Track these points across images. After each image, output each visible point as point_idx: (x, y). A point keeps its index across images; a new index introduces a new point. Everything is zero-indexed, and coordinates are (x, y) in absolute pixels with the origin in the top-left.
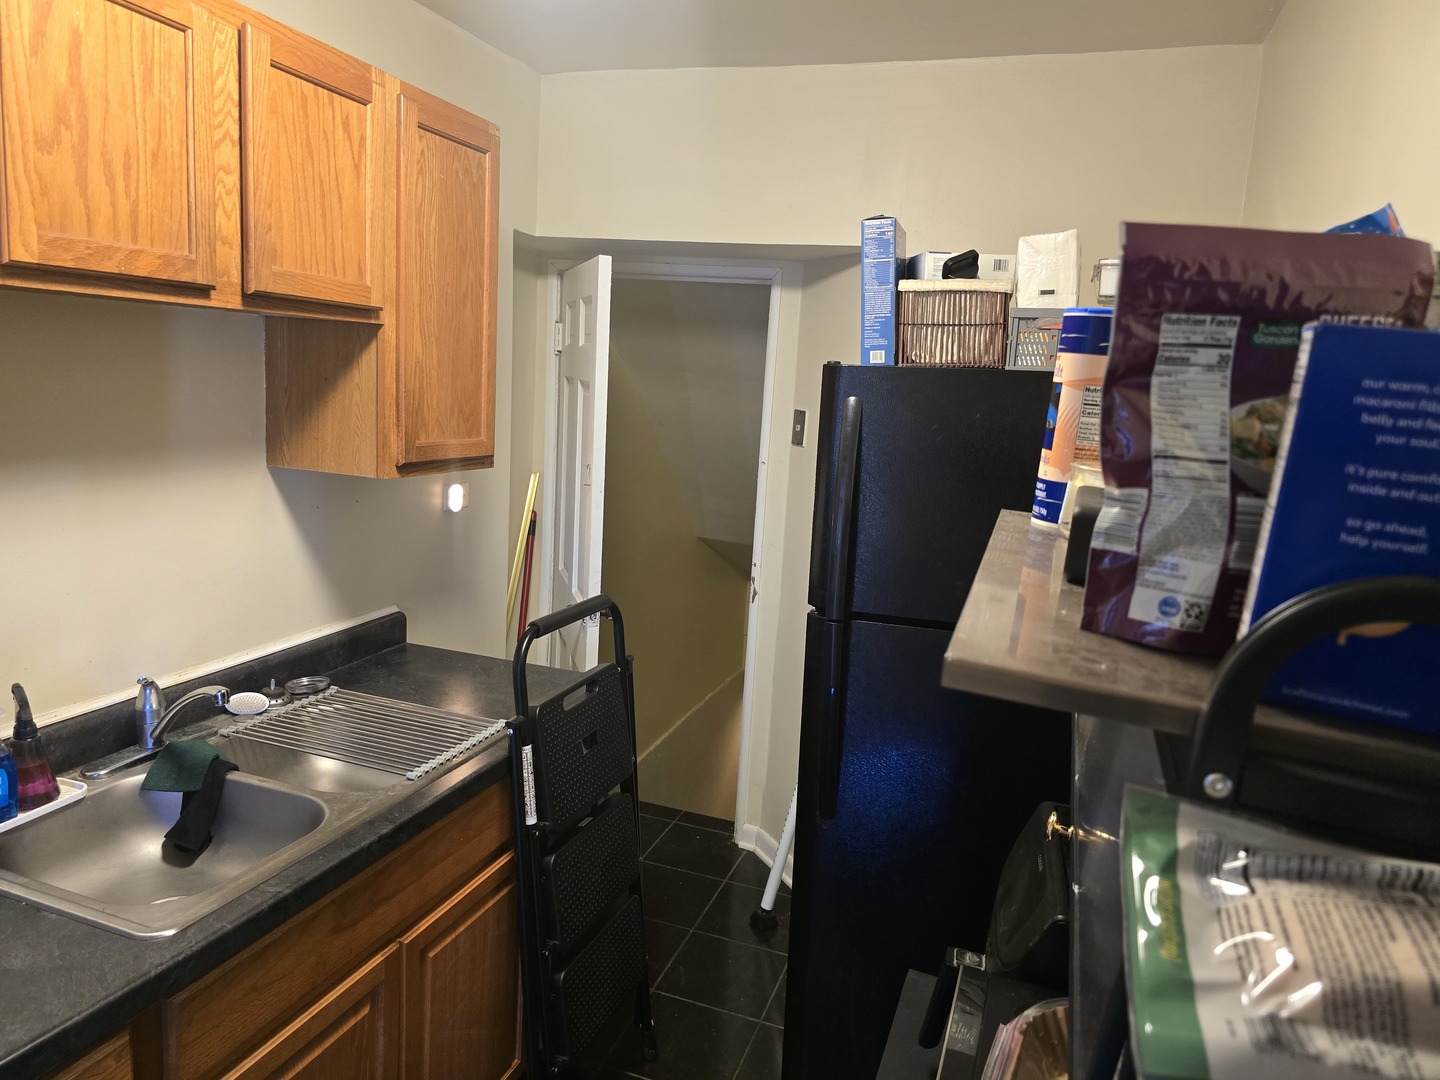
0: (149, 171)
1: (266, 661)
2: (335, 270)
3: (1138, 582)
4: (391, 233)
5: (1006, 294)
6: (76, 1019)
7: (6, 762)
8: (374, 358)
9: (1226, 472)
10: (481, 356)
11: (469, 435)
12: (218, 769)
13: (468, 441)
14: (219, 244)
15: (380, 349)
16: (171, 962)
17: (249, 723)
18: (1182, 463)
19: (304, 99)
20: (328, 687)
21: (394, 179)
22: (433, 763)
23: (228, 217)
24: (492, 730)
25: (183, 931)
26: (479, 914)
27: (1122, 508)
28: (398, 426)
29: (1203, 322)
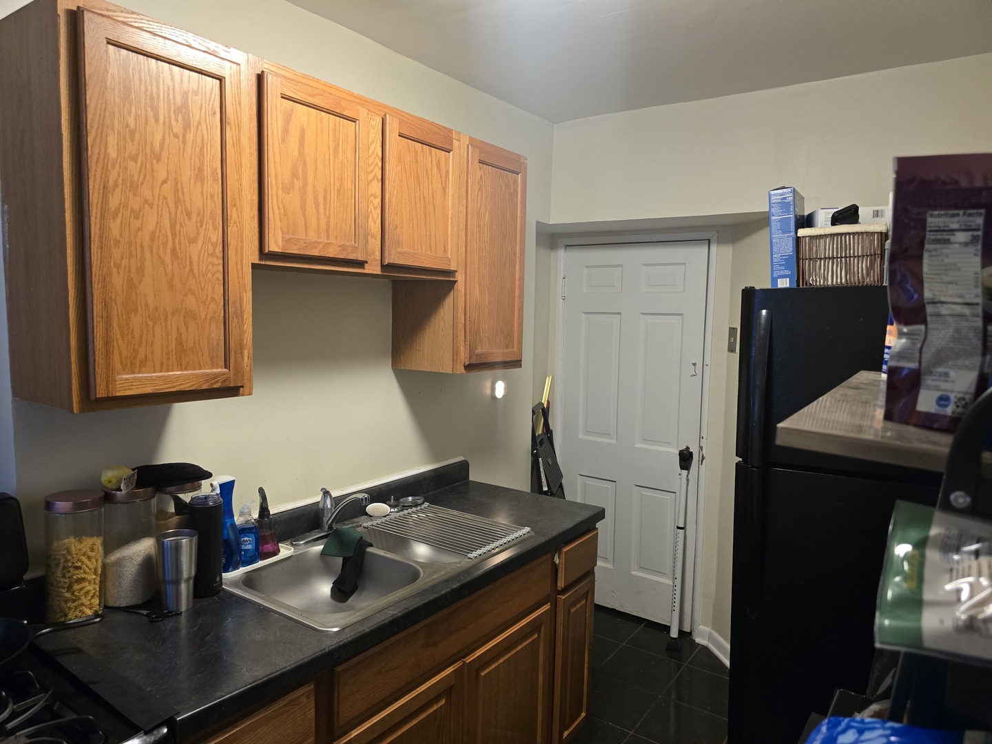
0: (336, 199)
1: (389, 485)
2: (431, 249)
3: (922, 387)
4: (462, 226)
5: (881, 233)
6: (288, 668)
7: (254, 530)
8: (452, 301)
9: (979, 310)
10: (515, 299)
11: (507, 347)
12: (362, 545)
13: (506, 351)
14: (370, 237)
15: (455, 295)
16: (336, 645)
17: (379, 521)
18: (945, 306)
19: (416, 151)
20: (423, 503)
21: (465, 194)
22: (484, 550)
23: (375, 222)
24: (520, 533)
25: (343, 629)
26: (512, 653)
27: (907, 339)
28: (465, 341)
29: (958, 215)
